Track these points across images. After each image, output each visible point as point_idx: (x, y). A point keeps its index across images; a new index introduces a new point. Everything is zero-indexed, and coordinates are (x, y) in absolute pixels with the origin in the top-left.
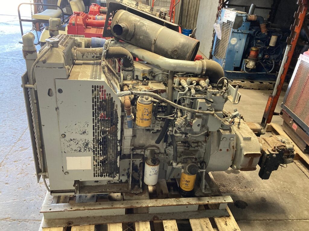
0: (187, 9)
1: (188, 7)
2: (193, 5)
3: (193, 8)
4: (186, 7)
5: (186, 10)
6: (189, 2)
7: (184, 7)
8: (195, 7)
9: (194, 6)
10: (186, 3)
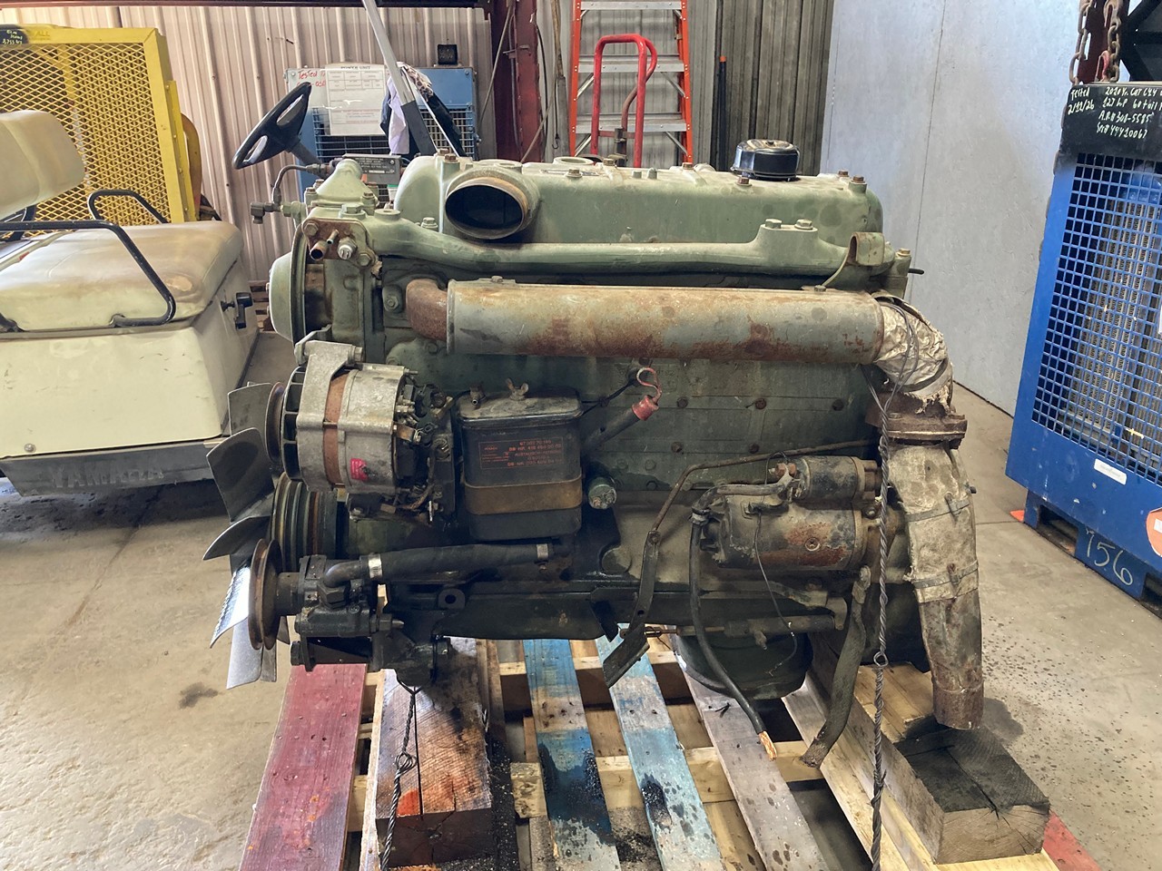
0: (747, 115)
1: (754, 106)
2: (776, 91)
3: (780, 106)
4: (741, 103)
5: (740, 119)
6: (756, 80)
7: (733, 107)
8: (789, 99)
9: (780, 99)
10: (742, 84)
